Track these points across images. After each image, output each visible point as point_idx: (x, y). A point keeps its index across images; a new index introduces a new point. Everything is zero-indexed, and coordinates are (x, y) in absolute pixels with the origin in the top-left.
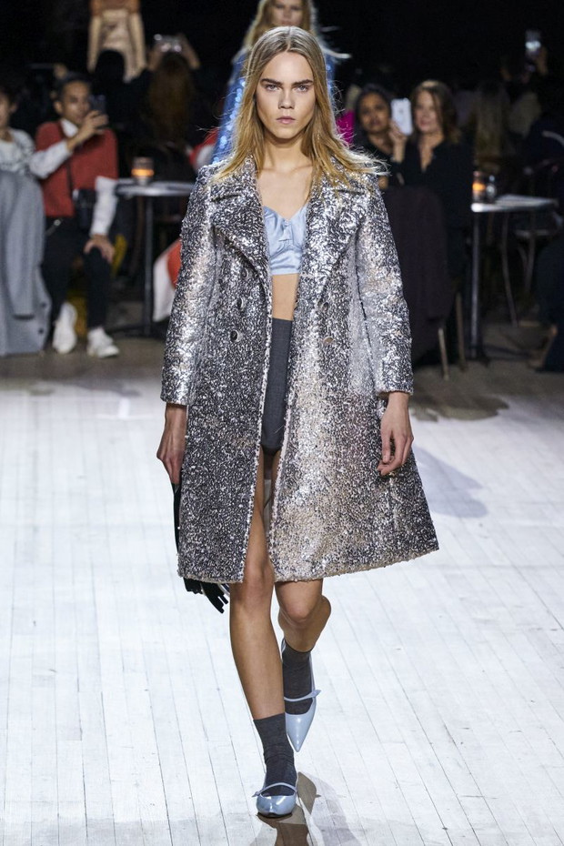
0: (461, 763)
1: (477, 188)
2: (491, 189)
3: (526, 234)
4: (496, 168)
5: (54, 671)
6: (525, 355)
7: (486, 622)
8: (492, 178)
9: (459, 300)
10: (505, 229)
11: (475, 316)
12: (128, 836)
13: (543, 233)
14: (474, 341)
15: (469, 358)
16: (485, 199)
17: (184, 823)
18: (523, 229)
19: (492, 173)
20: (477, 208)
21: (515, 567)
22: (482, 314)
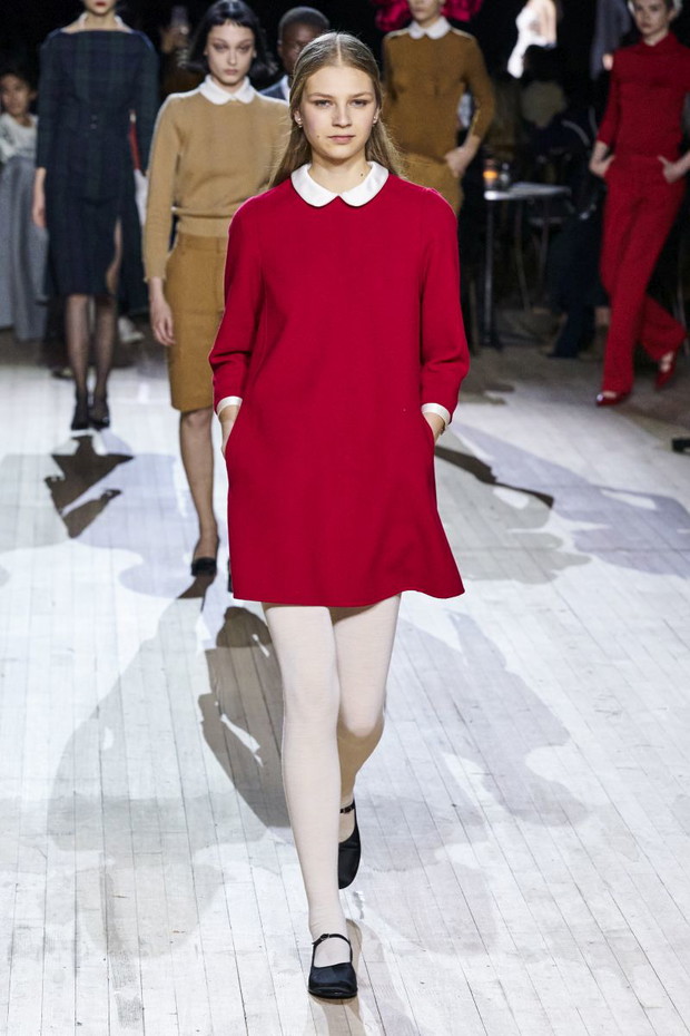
0: (470, 740)
1: (490, 175)
2: (505, 177)
3: (539, 222)
4: (510, 156)
5: (71, 650)
6: (538, 341)
7: (496, 603)
8: (506, 166)
9: (472, 287)
10: (518, 218)
11: (488, 303)
12: (143, 812)
13: (556, 220)
14: (488, 327)
15: (482, 344)
16: (498, 187)
17: (198, 800)
18: (537, 216)
19: (506, 161)
20: (491, 195)
21: (525, 549)
22: (495, 301)
